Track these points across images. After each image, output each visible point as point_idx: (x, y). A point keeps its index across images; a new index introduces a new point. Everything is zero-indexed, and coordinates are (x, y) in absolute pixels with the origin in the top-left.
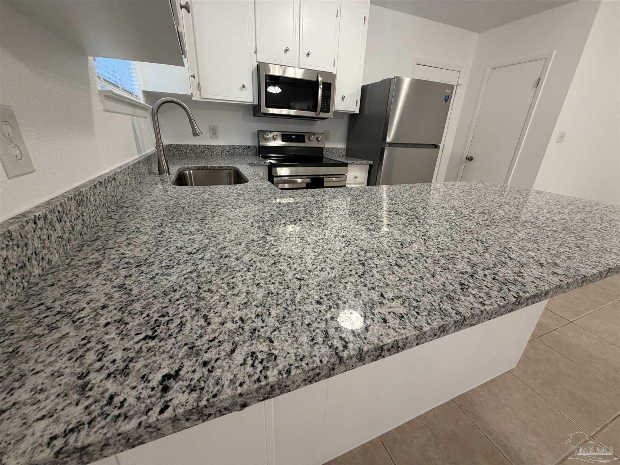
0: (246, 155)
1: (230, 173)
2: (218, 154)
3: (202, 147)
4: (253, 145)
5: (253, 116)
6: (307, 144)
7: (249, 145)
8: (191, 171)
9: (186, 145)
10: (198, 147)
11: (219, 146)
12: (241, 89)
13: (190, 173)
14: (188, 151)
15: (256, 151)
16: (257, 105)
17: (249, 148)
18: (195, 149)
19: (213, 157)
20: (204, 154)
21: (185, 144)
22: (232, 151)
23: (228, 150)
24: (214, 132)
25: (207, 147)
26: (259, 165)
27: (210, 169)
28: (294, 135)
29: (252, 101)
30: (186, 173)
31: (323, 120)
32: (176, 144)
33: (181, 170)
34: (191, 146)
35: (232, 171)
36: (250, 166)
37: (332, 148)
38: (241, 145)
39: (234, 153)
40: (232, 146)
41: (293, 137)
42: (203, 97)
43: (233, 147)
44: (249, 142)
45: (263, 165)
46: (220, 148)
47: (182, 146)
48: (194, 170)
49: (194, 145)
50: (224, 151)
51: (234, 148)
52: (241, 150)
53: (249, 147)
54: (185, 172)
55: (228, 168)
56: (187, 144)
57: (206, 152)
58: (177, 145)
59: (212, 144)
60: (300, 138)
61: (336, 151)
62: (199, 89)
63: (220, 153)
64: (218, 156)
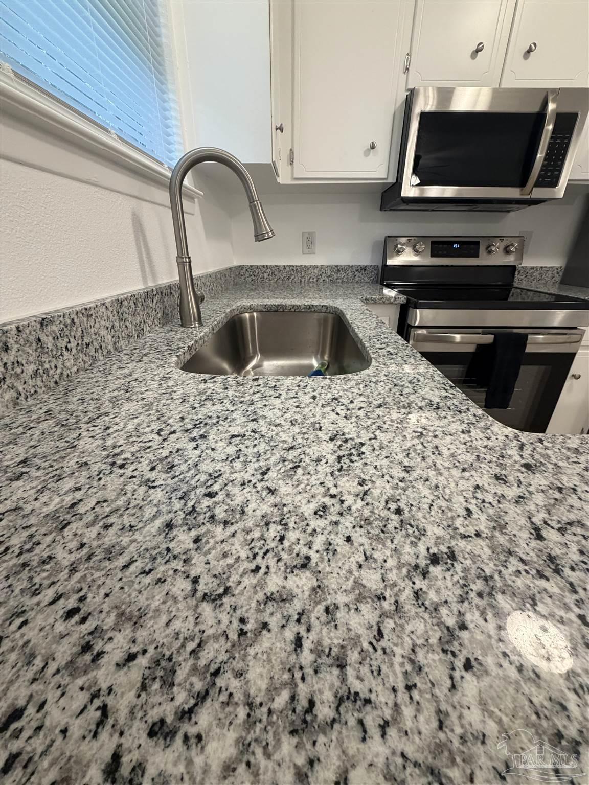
0: (357, 282)
1: (325, 320)
2: (311, 280)
3: (288, 269)
4: (373, 264)
5: (381, 210)
6: (484, 260)
7: (365, 264)
8: (255, 314)
9: (264, 266)
10: (282, 268)
11: (315, 267)
12: (367, 153)
13: (252, 318)
14: (266, 275)
15: (377, 275)
16: (394, 184)
17: (365, 270)
18: (276, 273)
19: (303, 285)
20: (290, 280)
21: (262, 264)
22: (335, 275)
23: (329, 274)
24: (309, 243)
25: (295, 269)
26: (384, 302)
27: (290, 311)
28: (457, 243)
29: (385, 176)
30: (246, 317)
31: (533, 207)
32: (249, 264)
33: (237, 313)
34: (271, 267)
35: (330, 315)
36: (367, 304)
37: (532, 268)
38: (351, 264)
39: (338, 279)
40: (337, 266)
41: (455, 246)
42: (296, 176)
43: (338, 269)
44: (365, 258)
45: (391, 303)
46: (316, 271)
47: (258, 267)
48: (261, 311)
49: (276, 266)
50: (321, 275)
51: (339, 271)
52: (350, 274)
53: (364, 268)
54: (243, 315)
55: (324, 309)
56: (265, 264)
57: (293, 277)
58: (251, 266)
59: (304, 264)
60: (470, 247)
61: (540, 274)
62: (292, 162)
63: (315, 279)
64: (311, 285)
